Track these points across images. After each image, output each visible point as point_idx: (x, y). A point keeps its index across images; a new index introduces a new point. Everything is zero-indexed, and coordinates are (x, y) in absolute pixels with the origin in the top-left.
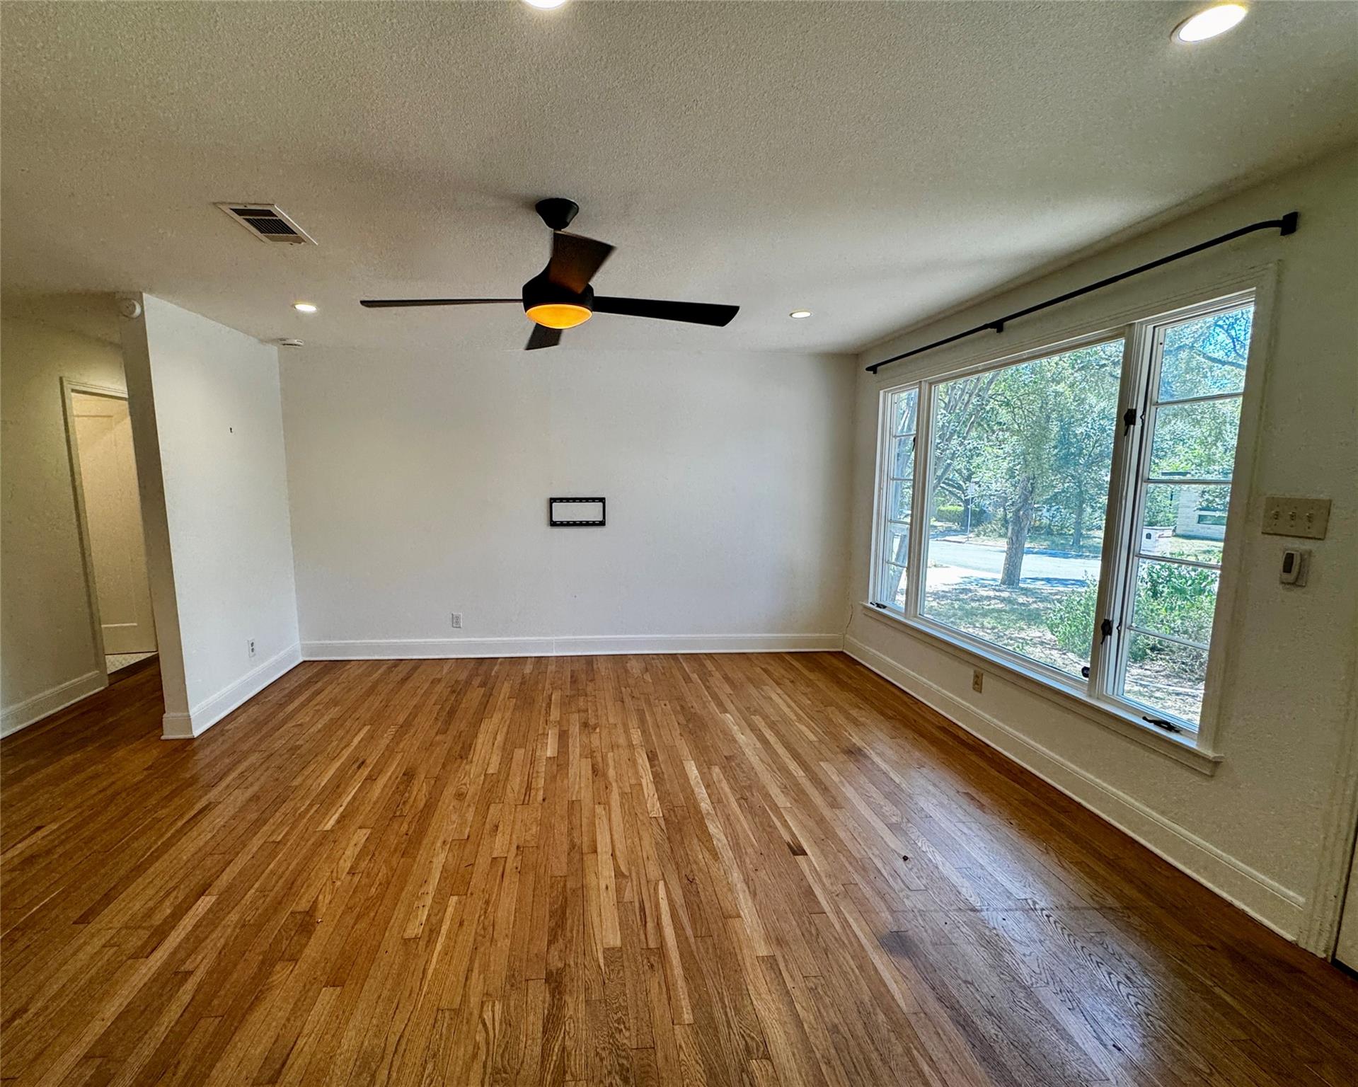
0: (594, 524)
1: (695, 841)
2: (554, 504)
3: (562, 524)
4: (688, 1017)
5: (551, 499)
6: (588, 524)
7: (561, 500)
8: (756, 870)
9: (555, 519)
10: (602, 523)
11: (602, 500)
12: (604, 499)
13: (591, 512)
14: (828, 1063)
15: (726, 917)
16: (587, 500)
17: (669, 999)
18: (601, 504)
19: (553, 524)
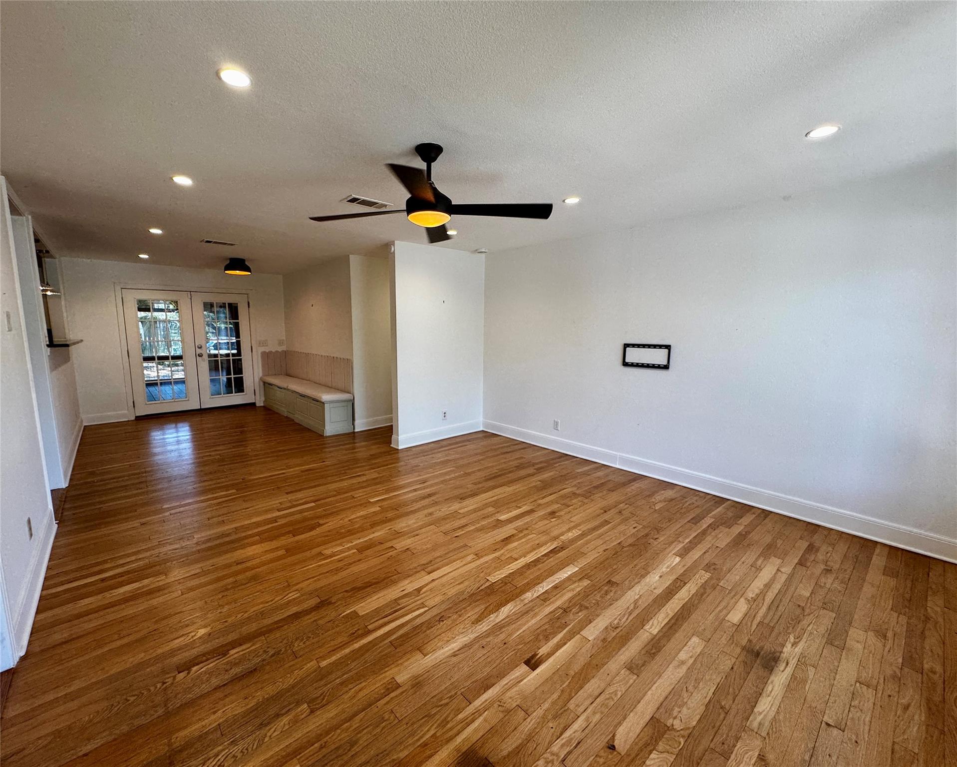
0: (659, 367)
1: (483, 607)
2: (627, 349)
3: (632, 365)
4: (324, 664)
5: (625, 344)
6: (653, 367)
7: (634, 346)
8: (483, 647)
9: (627, 361)
10: (666, 367)
11: (668, 347)
12: (670, 346)
13: (659, 356)
14: (321, 747)
15: (419, 649)
16: (655, 346)
17: (333, 651)
18: (667, 350)
19: (625, 364)
